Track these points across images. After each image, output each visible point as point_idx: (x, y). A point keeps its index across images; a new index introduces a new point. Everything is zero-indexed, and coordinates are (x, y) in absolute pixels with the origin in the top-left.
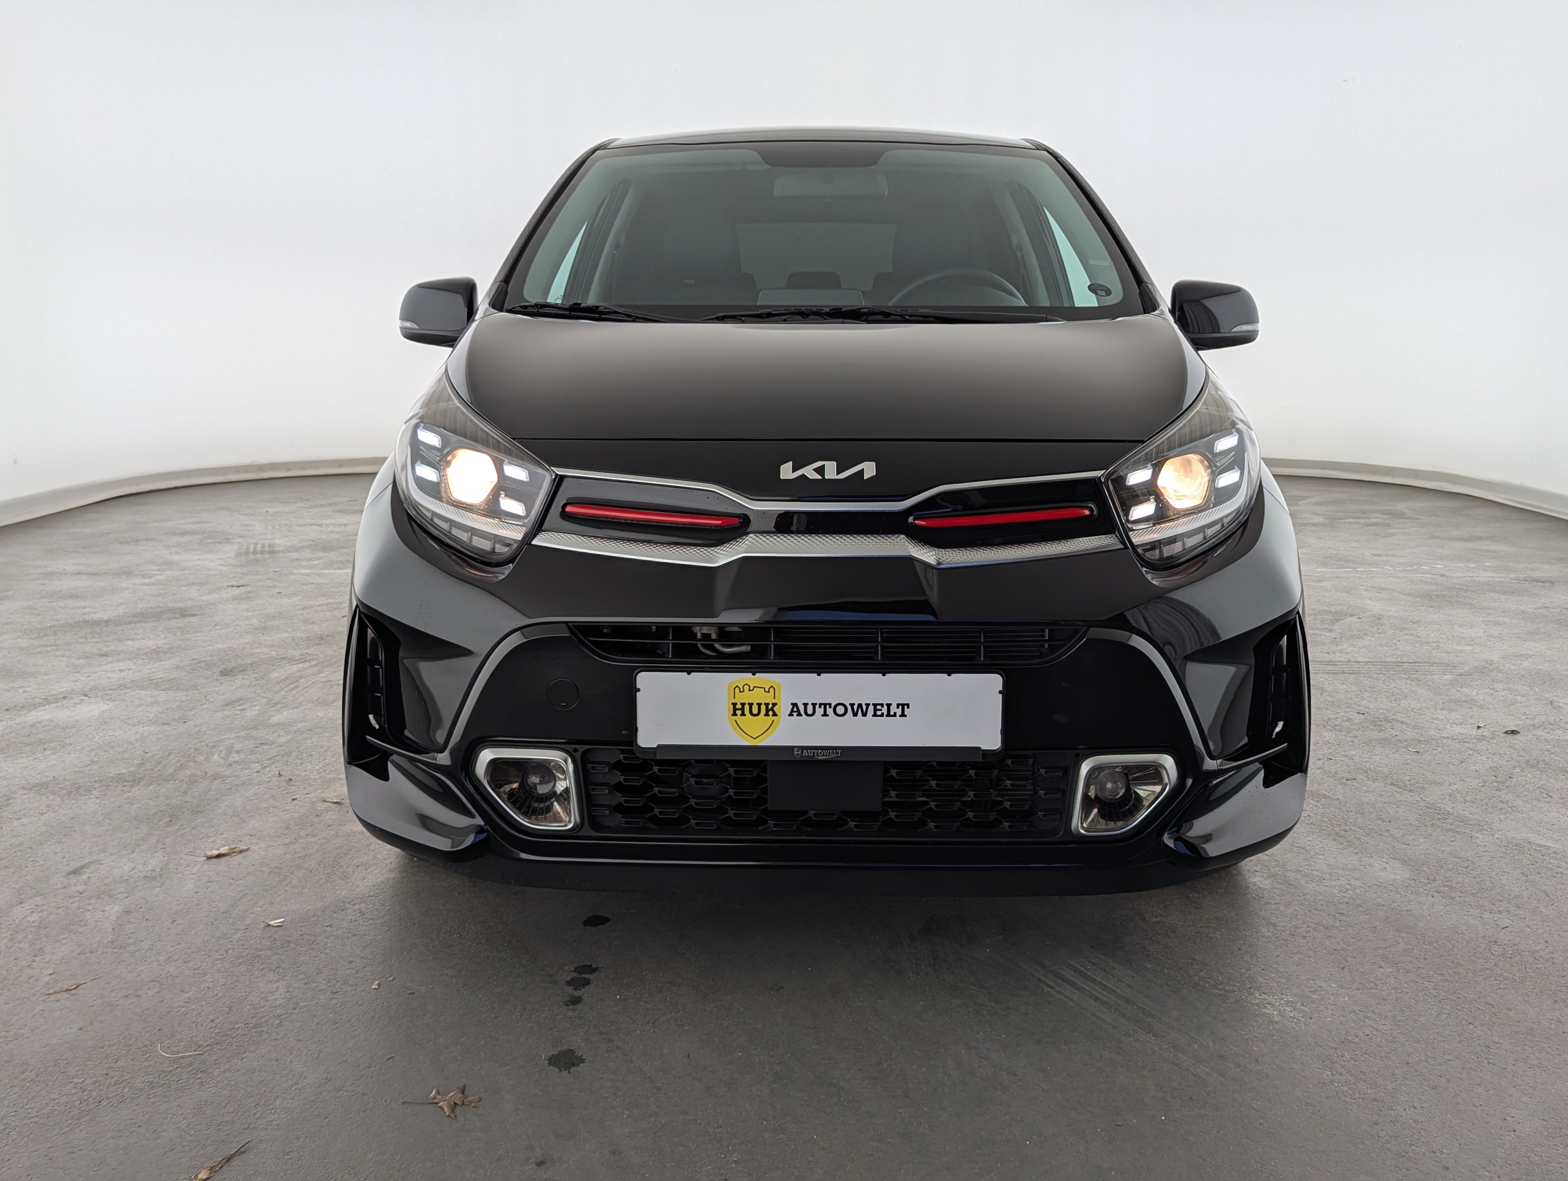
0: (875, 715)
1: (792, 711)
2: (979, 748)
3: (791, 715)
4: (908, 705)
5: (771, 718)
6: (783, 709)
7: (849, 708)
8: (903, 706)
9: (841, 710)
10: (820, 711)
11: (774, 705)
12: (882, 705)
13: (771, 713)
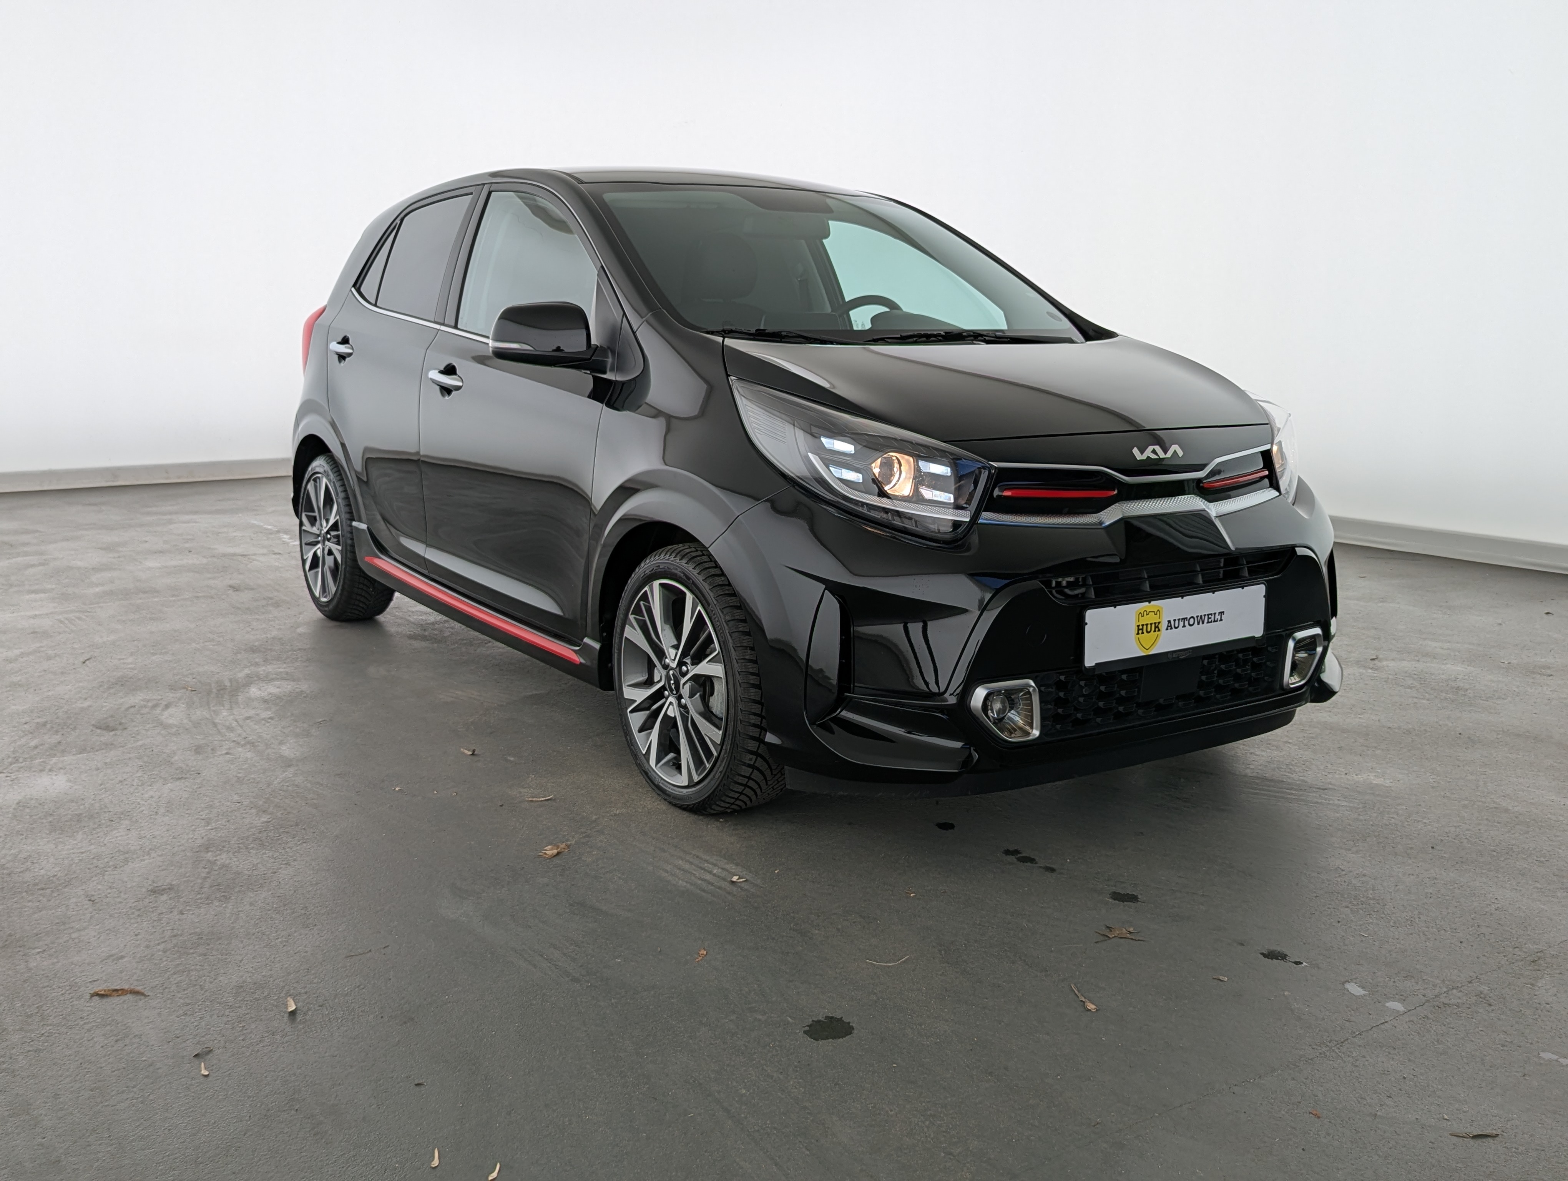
0: (1208, 622)
1: (1168, 626)
2: (1254, 637)
3: (1167, 629)
4: (1223, 612)
5: (1157, 633)
6: (1164, 625)
7: (1196, 619)
8: (1222, 613)
9: (1192, 621)
10: (1181, 624)
11: (1159, 623)
12: (1211, 614)
13: (1157, 629)
